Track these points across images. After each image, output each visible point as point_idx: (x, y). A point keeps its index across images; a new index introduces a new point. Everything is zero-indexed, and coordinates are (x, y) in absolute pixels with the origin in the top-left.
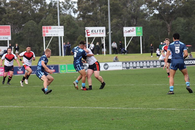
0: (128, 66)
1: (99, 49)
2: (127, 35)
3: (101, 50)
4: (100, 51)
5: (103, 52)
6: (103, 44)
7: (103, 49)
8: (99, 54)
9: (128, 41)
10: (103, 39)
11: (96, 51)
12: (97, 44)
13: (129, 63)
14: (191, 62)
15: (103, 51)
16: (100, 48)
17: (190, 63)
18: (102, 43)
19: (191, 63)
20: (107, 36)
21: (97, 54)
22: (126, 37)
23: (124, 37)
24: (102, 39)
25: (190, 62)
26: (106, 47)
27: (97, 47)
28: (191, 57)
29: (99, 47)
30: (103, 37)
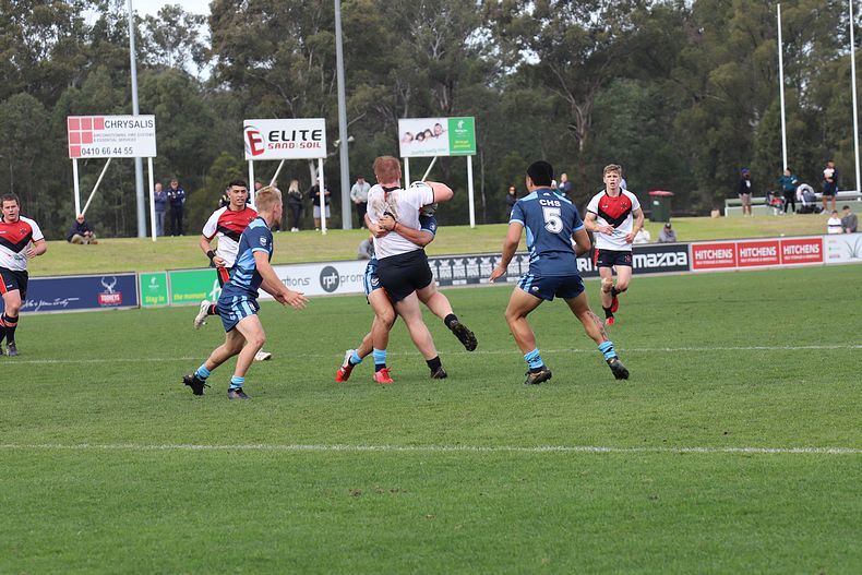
1: (301, 207)
2: (413, 153)
3: (307, 215)
4: (303, 215)
5: (316, 222)
6: (318, 187)
7: (316, 208)
8: (301, 227)
9: (417, 174)
10: (316, 166)
11: (289, 216)
12: (290, 190)
14: (672, 259)
15: (315, 215)
16: (303, 202)
17: (665, 261)
18: (313, 184)
19: (669, 264)
20: (332, 154)
21: (293, 230)
22: (410, 159)
23: (402, 160)
24: (312, 167)
25: (668, 260)
26: (328, 200)
27: (292, 201)
28: (670, 240)
29: (299, 200)
30: (316, 161)
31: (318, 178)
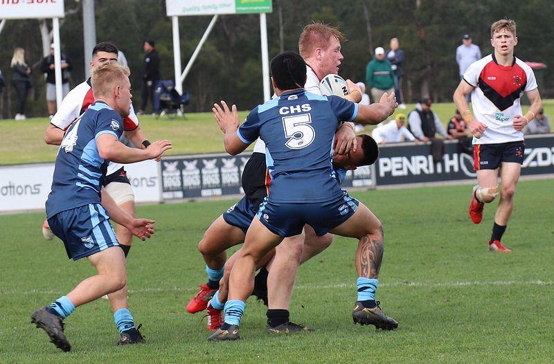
0: (191, 179)
1: (28, 86)
2: (185, 10)
3: (37, 96)
4: (32, 97)
5: (50, 107)
6: (52, 57)
7: (49, 87)
8: (29, 114)
9: (191, 38)
10: (50, 29)
11: (13, 99)
12: (14, 61)
13: (200, 166)
14: (545, 157)
15: (49, 97)
16: (30, 80)
17: (535, 159)
18: (46, 53)
19: (541, 163)
20: (72, 12)
21: (18, 117)
22: (182, 19)
23: (169, 20)
24: (44, 30)
25: (540, 158)
26: (68, 75)
27: (16, 77)
28: (542, 129)
29: (25, 75)
30: (49, 22)
31: (53, 45)
